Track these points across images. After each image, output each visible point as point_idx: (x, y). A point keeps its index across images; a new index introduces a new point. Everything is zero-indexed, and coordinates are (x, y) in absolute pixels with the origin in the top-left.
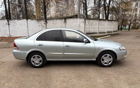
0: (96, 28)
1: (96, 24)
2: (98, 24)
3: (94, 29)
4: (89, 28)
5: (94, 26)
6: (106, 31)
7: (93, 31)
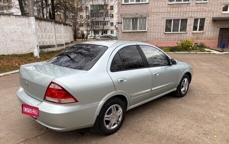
0: (52, 36)
1: (51, 29)
2: (53, 29)
3: (49, 38)
4: (42, 36)
5: (49, 34)
6: (64, 43)
7: (48, 42)
